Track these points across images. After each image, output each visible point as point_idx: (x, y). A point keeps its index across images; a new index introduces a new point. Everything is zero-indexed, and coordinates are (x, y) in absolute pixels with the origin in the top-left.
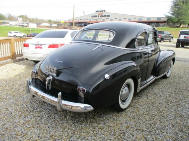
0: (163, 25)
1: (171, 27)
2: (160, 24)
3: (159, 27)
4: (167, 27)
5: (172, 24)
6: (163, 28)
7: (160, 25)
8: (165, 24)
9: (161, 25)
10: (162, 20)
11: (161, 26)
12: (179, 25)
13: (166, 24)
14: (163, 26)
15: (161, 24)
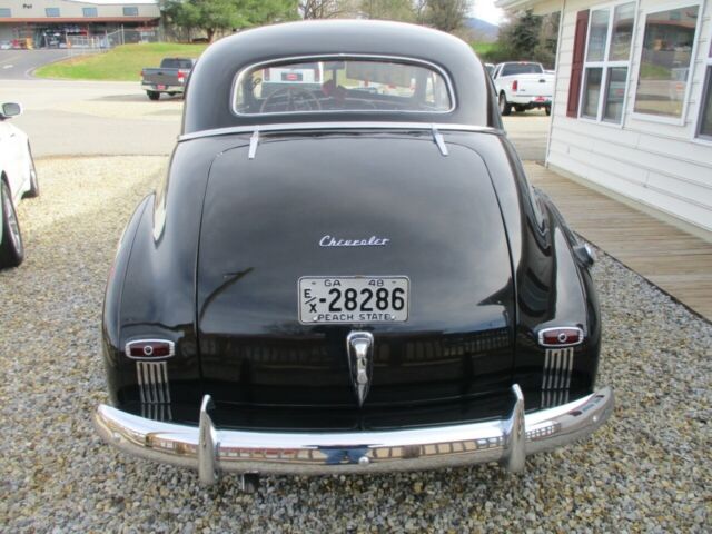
0: (153, 34)
1: (180, 42)
2: (137, 30)
3: (137, 42)
4: (166, 41)
5: (180, 28)
6: (154, 45)
7: (138, 34)
8: (158, 28)
9: (146, 34)
10: (143, 14)
11: (144, 38)
12: (204, 34)
13: (163, 30)
14: (152, 39)
15: (143, 32)
